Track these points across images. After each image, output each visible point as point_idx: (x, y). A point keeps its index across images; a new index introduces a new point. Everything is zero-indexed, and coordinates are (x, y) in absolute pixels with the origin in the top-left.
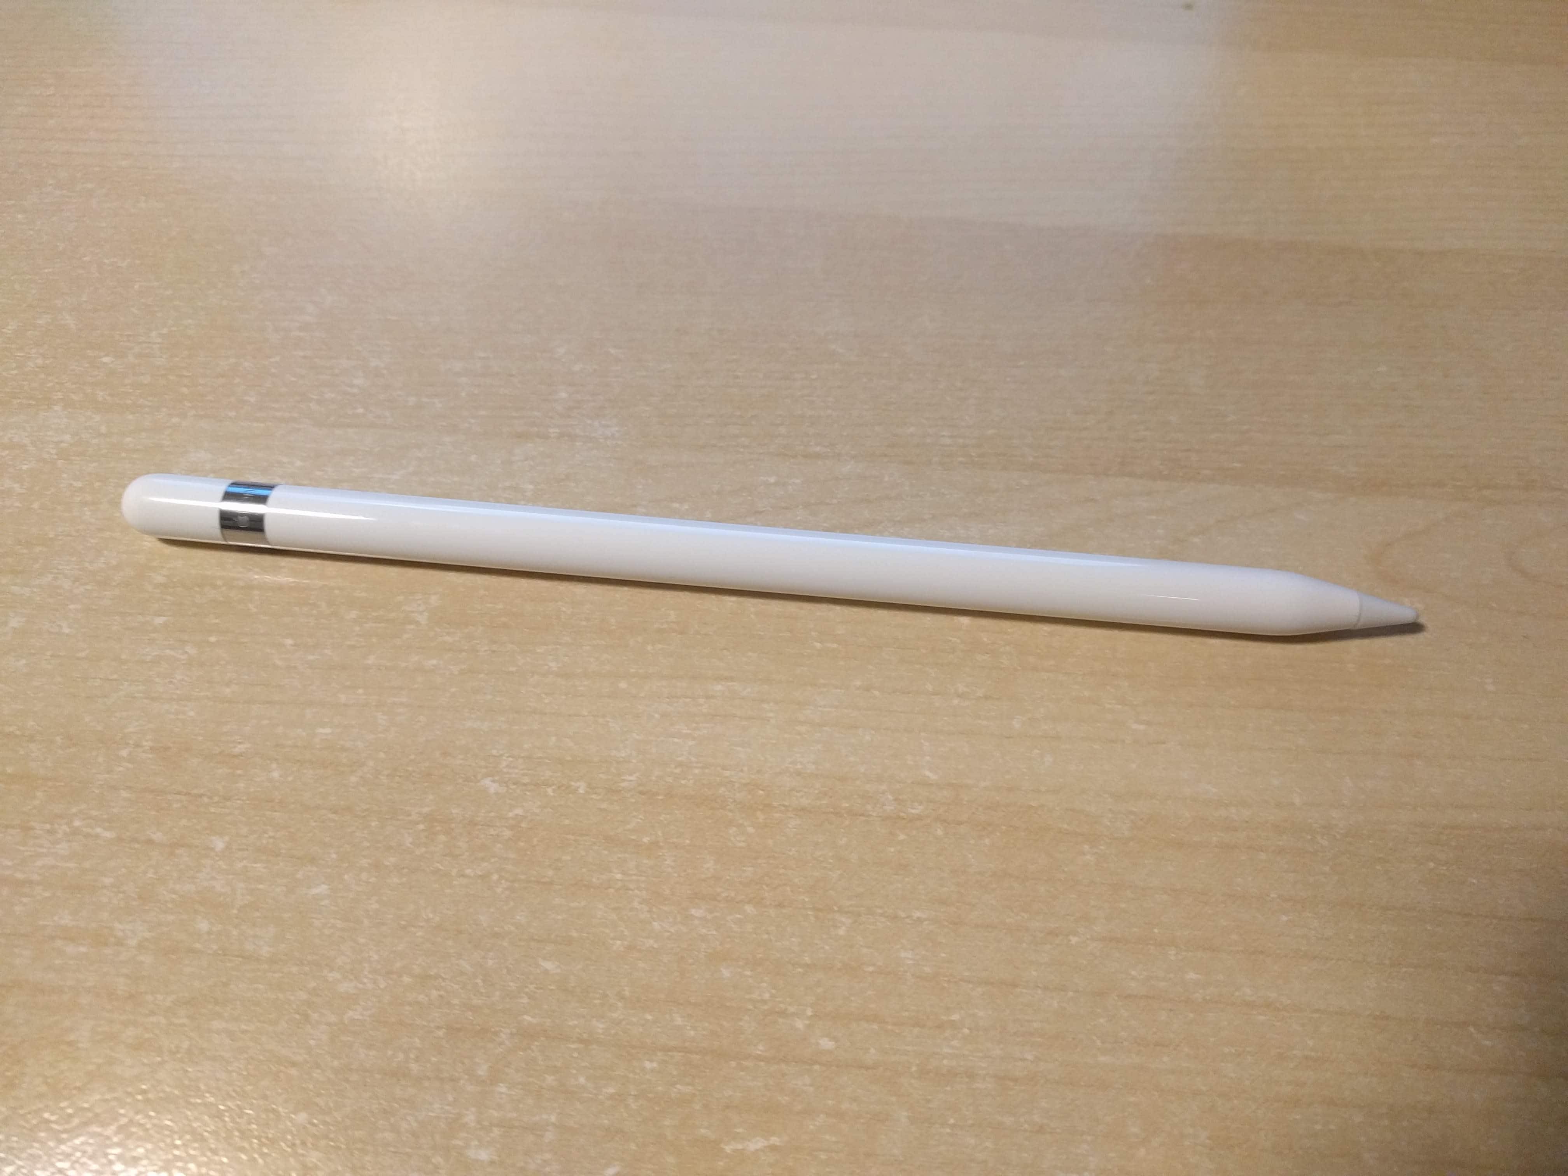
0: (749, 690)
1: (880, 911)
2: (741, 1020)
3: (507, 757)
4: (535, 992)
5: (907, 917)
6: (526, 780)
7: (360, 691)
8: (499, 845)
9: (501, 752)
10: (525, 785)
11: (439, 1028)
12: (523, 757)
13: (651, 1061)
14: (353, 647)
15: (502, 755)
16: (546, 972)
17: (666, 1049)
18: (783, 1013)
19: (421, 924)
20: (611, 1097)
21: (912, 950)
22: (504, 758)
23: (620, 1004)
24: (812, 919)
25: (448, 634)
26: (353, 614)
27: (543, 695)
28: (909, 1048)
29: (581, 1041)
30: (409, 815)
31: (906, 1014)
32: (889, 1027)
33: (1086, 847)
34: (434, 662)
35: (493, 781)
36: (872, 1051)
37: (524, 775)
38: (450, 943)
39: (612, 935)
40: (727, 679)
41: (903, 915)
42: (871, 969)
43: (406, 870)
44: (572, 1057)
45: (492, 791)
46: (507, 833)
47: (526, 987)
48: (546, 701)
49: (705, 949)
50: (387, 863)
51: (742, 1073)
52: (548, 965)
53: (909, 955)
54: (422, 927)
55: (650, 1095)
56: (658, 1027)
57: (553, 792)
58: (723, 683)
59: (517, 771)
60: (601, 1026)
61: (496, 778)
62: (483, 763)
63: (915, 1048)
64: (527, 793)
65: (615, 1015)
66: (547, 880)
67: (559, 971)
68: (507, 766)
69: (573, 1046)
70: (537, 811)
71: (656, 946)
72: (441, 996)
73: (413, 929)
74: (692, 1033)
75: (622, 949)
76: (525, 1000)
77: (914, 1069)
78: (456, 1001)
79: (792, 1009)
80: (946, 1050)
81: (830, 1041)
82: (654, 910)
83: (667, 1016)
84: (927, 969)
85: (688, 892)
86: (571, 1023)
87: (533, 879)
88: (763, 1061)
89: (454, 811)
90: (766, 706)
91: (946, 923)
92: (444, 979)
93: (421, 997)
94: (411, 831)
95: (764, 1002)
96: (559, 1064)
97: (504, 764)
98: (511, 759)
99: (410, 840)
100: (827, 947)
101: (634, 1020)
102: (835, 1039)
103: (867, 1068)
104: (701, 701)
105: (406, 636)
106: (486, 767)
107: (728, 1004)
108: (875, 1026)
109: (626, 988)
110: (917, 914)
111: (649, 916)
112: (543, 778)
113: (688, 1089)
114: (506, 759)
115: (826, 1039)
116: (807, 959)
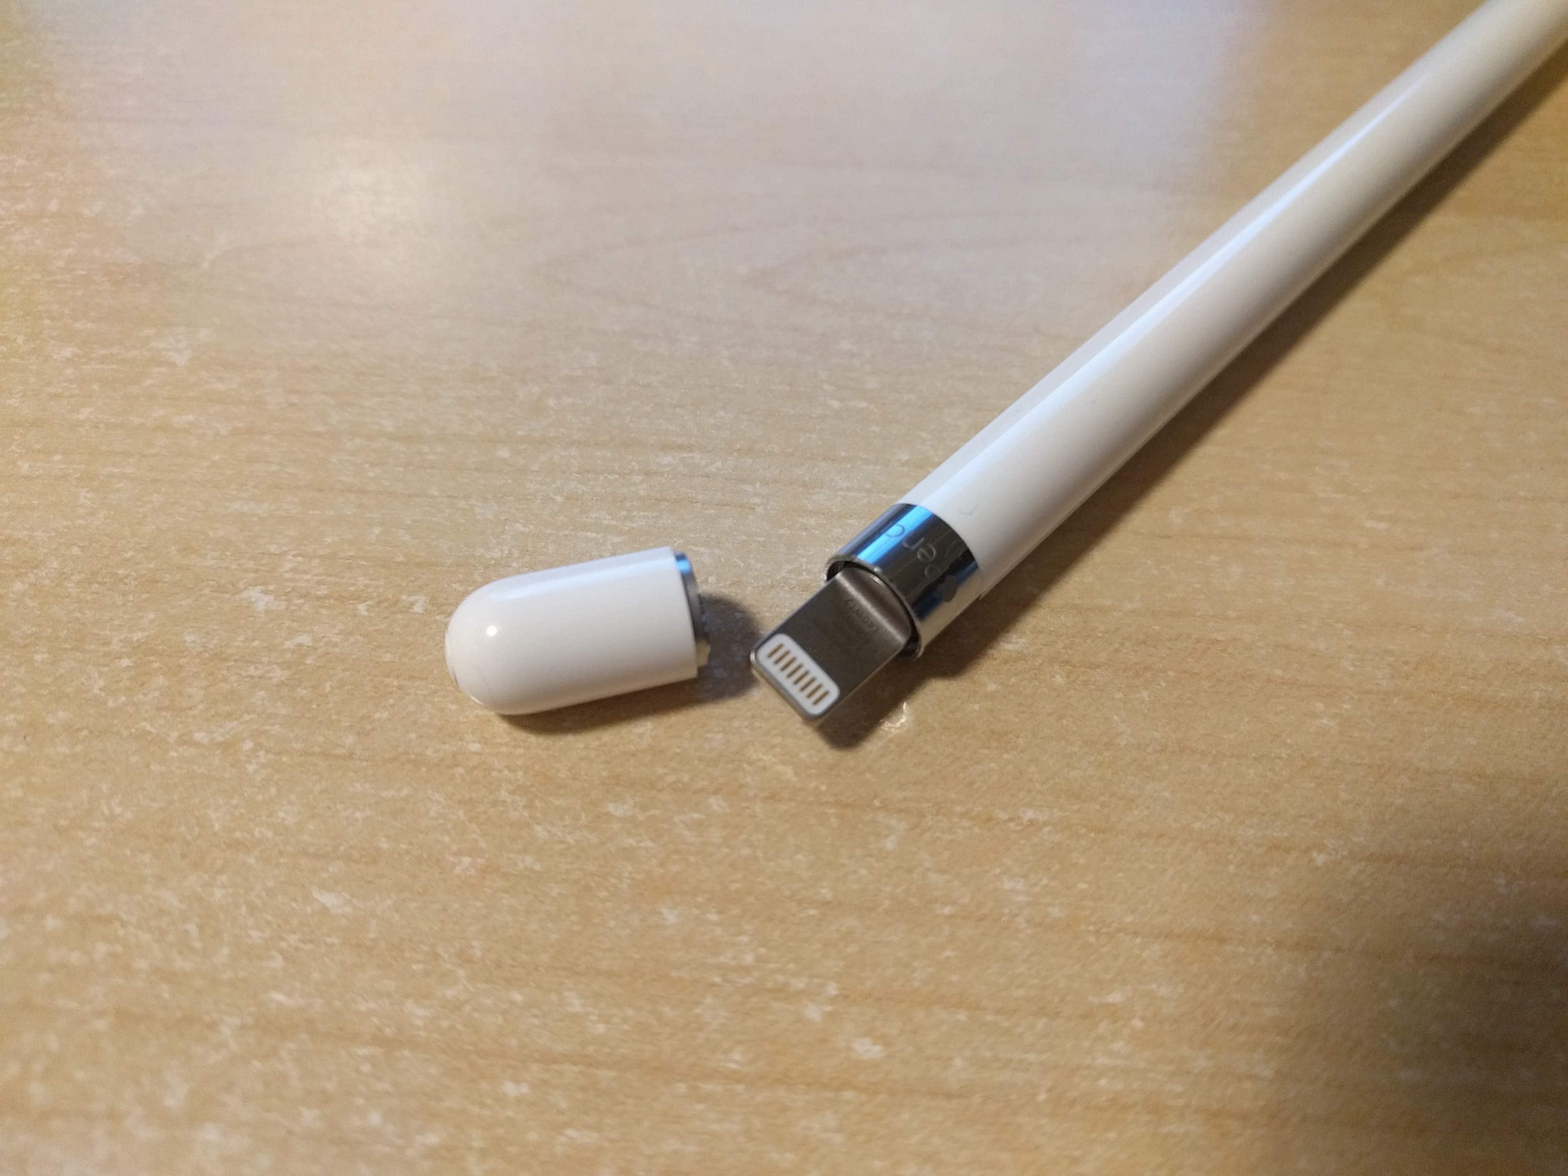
0: (719, 464)
1: (958, 809)
2: (697, 1003)
3: (294, 556)
4: (297, 949)
5: (1011, 820)
6: (322, 591)
7: (57, 458)
8: (262, 693)
9: (285, 549)
10: (319, 598)
11: (101, 1014)
12: (320, 556)
13: (517, 1081)
14: (57, 396)
15: (285, 553)
16: (324, 911)
17: (548, 1059)
18: (782, 992)
19: (96, 825)
20: (432, 1153)
21: (1025, 877)
22: (290, 557)
23: (461, 973)
24: (834, 822)
25: (220, 379)
26: (67, 352)
27: (367, 466)
28: (1031, 1057)
29: (378, 1040)
30: (107, 643)
31: (1021, 992)
32: (990, 1018)
33: (1320, 706)
34: (191, 418)
35: (266, 593)
36: (958, 1063)
37: (319, 583)
38: (147, 858)
39: (455, 848)
40: (680, 448)
41: (1003, 816)
42: (947, 910)
43: (85, 733)
44: (358, 1071)
45: (261, 607)
46: (279, 674)
47: (282, 939)
48: (371, 474)
49: (630, 873)
50: (51, 720)
51: (700, 1107)
52: (328, 900)
53: (1020, 886)
54: (98, 830)
55: (513, 1150)
56: (535, 1016)
57: (367, 610)
58: (675, 454)
59: (308, 577)
60: (421, 1012)
61: (271, 587)
62: (251, 565)
63: (1044, 1057)
64: (324, 611)
65: (450, 993)
66: (339, 751)
67: (348, 910)
68: (292, 570)
69: (362, 1051)
70: (336, 639)
71: (538, 867)
72: (114, 956)
73: (81, 834)
74: (601, 1028)
75: (473, 872)
76: (278, 963)
77: (1042, 1097)
78: (142, 964)
79: (799, 984)
80: (1102, 1061)
81: (875, 1044)
82: (538, 803)
83: (554, 997)
84: (1056, 912)
85: (604, 774)
86: (362, 1008)
87: (317, 749)
88: (739, 1082)
89: (189, 638)
90: (748, 488)
91: (1083, 831)
92: (124, 925)
93: (75, 958)
94: (106, 669)
95: (746, 970)
96: (330, 1086)
97: (288, 566)
98: (300, 559)
99: (101, 683)
100: (863, 872)
101: (488, 1002)
102: (886, 1041)
103: (949, 1096)
104: (637, 478)
105: (148, 382)
106: (256, 571)
107: (674, 974)
108: (962, 1016)
109: (475, 943)
110: (1030, 814)
111: (526, 814)
112: (353, 589)
113: (590, 1138)
114: (292, 558)
115: (867, 1040)
116: (826, 893)
